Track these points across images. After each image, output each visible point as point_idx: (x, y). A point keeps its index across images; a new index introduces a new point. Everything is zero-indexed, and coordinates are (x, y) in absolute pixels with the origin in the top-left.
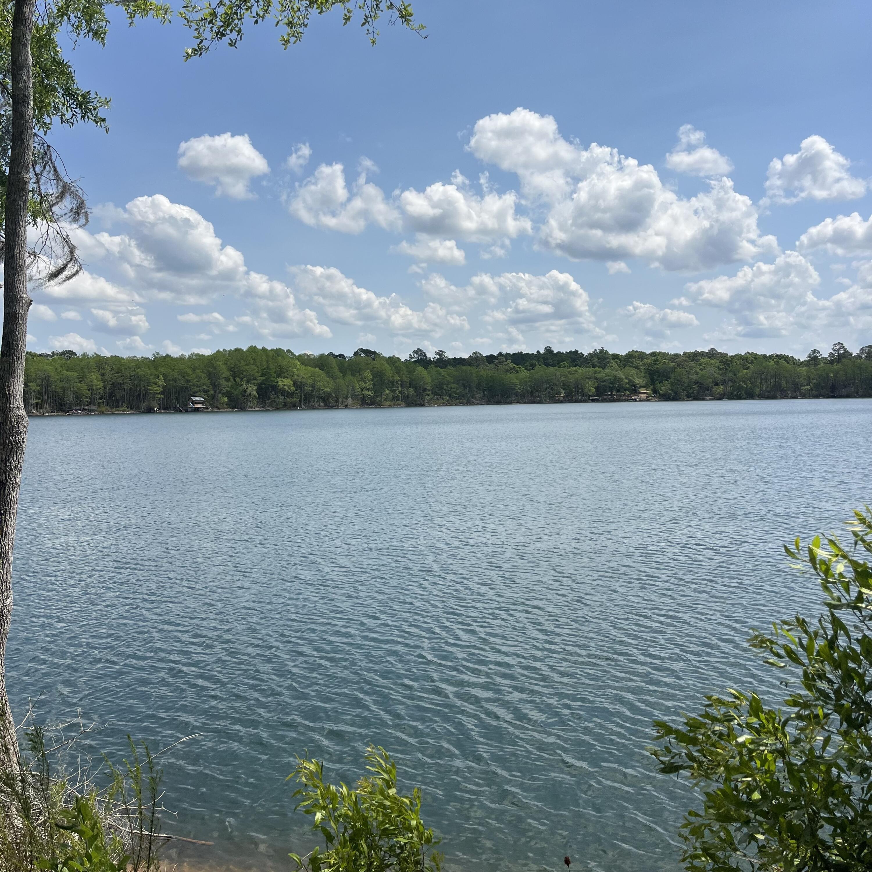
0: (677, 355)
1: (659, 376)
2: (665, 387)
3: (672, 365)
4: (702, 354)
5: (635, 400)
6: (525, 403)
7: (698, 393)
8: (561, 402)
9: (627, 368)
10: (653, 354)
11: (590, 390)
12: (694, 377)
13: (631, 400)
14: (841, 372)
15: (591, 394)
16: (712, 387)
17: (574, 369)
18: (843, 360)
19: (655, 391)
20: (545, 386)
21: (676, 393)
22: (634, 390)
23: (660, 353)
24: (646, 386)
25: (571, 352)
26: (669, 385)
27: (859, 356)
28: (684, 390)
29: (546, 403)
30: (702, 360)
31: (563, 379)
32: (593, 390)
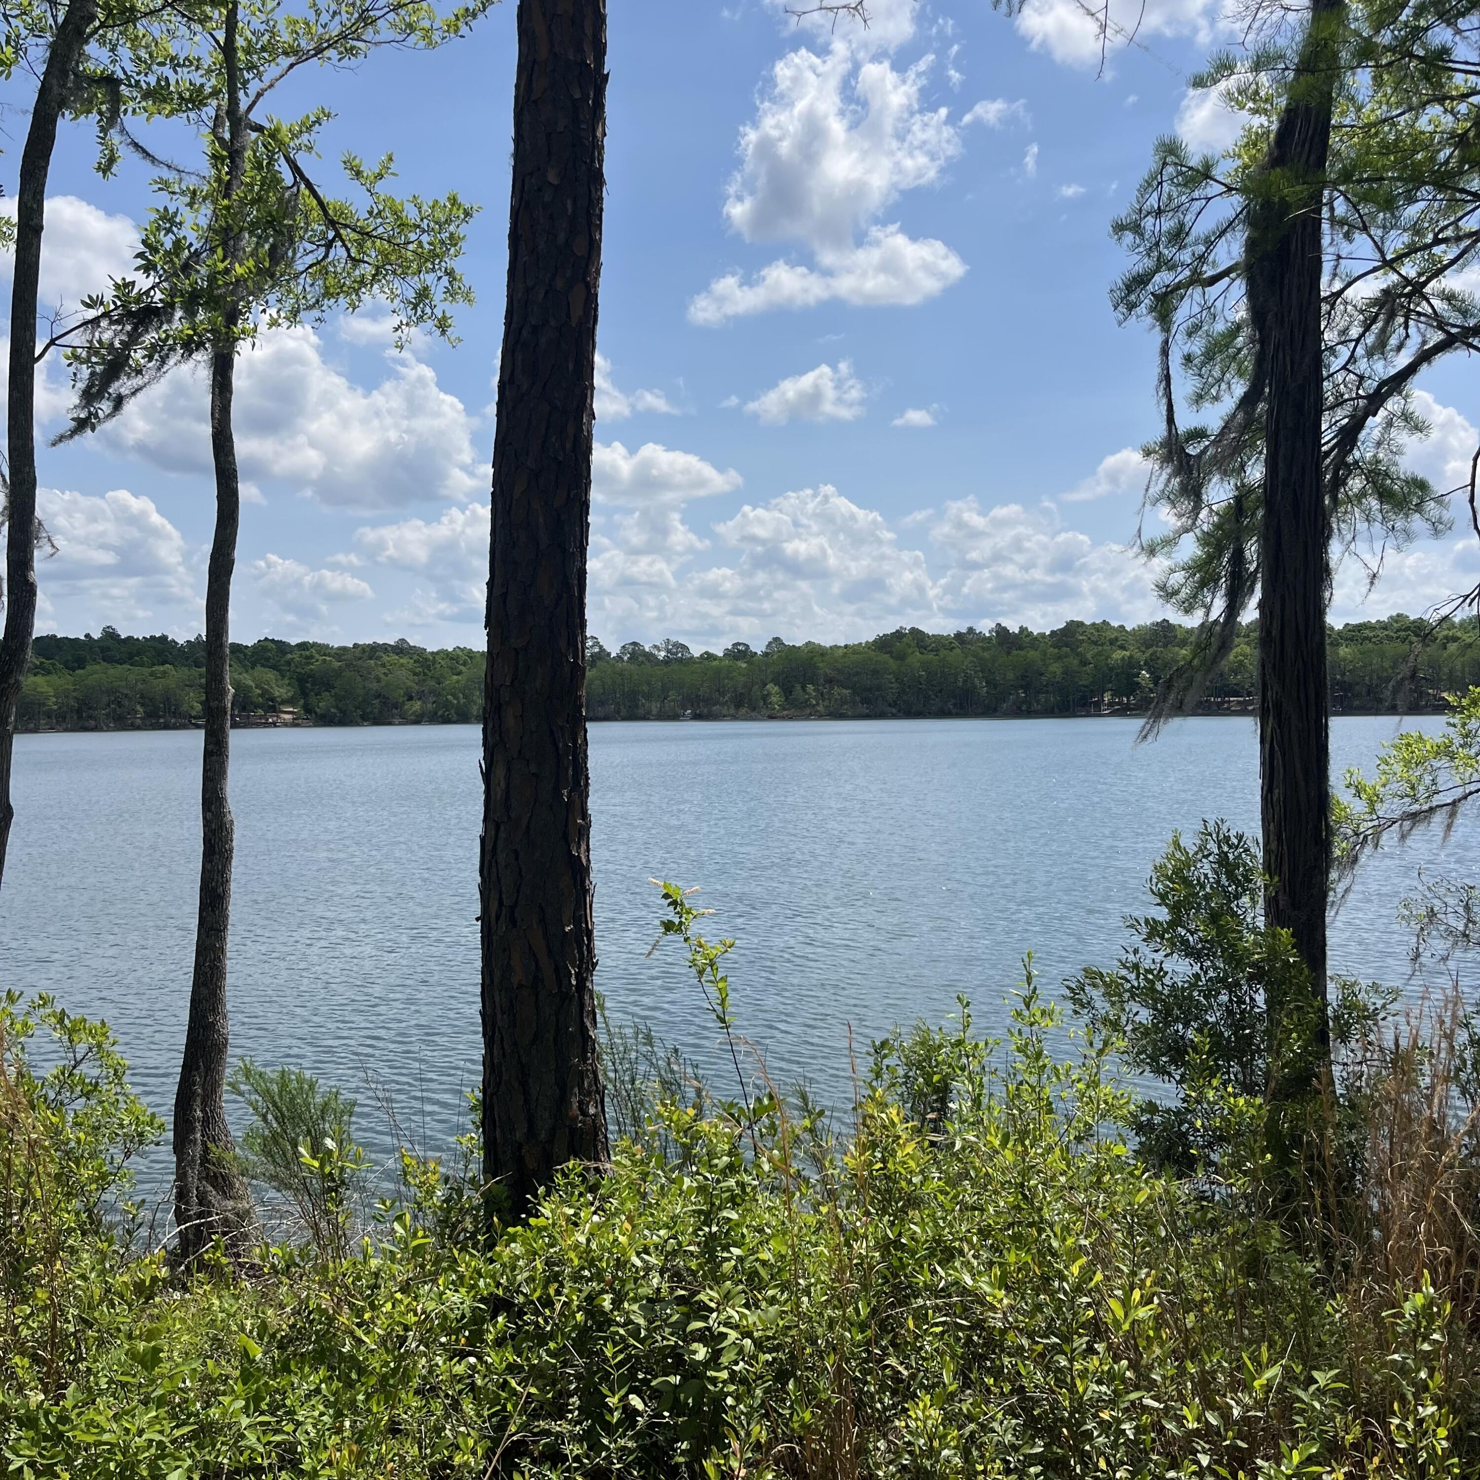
0: (344, 649)
1: (313, 684)
2: (324, 703)
3: (336, 664)
4: (385, 648)
5: (274, 725)
6: (66, 730)
7: (380, 712)
8: (138, 728)
9: (259, 668)
10: (303, 646)
11: (192, 707)
12: (374, 686)
13: (267, 725)
14: (597, 682)
15: (194, 713)
16: (403, 703)
17: (161, 668)
18: (599, 663)
19: (308, 710)
20: (105, 699)
21: (343, 712)
22: (272, 706)
23: (315, 645)
24: (290, 702)
25: (153, 638)
26: (332, 700)
27: (619, 658)
28: (357, 708)
29: (109, 729)
30: (385, 658)
31: (140, 686)
32: (198, 707)
